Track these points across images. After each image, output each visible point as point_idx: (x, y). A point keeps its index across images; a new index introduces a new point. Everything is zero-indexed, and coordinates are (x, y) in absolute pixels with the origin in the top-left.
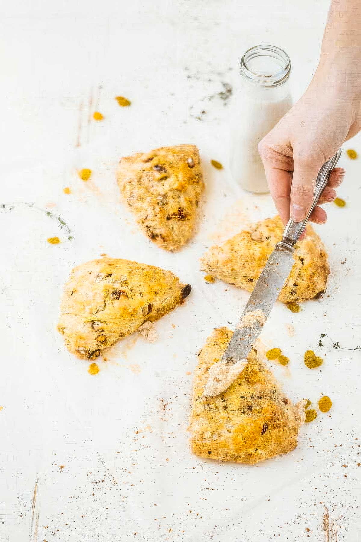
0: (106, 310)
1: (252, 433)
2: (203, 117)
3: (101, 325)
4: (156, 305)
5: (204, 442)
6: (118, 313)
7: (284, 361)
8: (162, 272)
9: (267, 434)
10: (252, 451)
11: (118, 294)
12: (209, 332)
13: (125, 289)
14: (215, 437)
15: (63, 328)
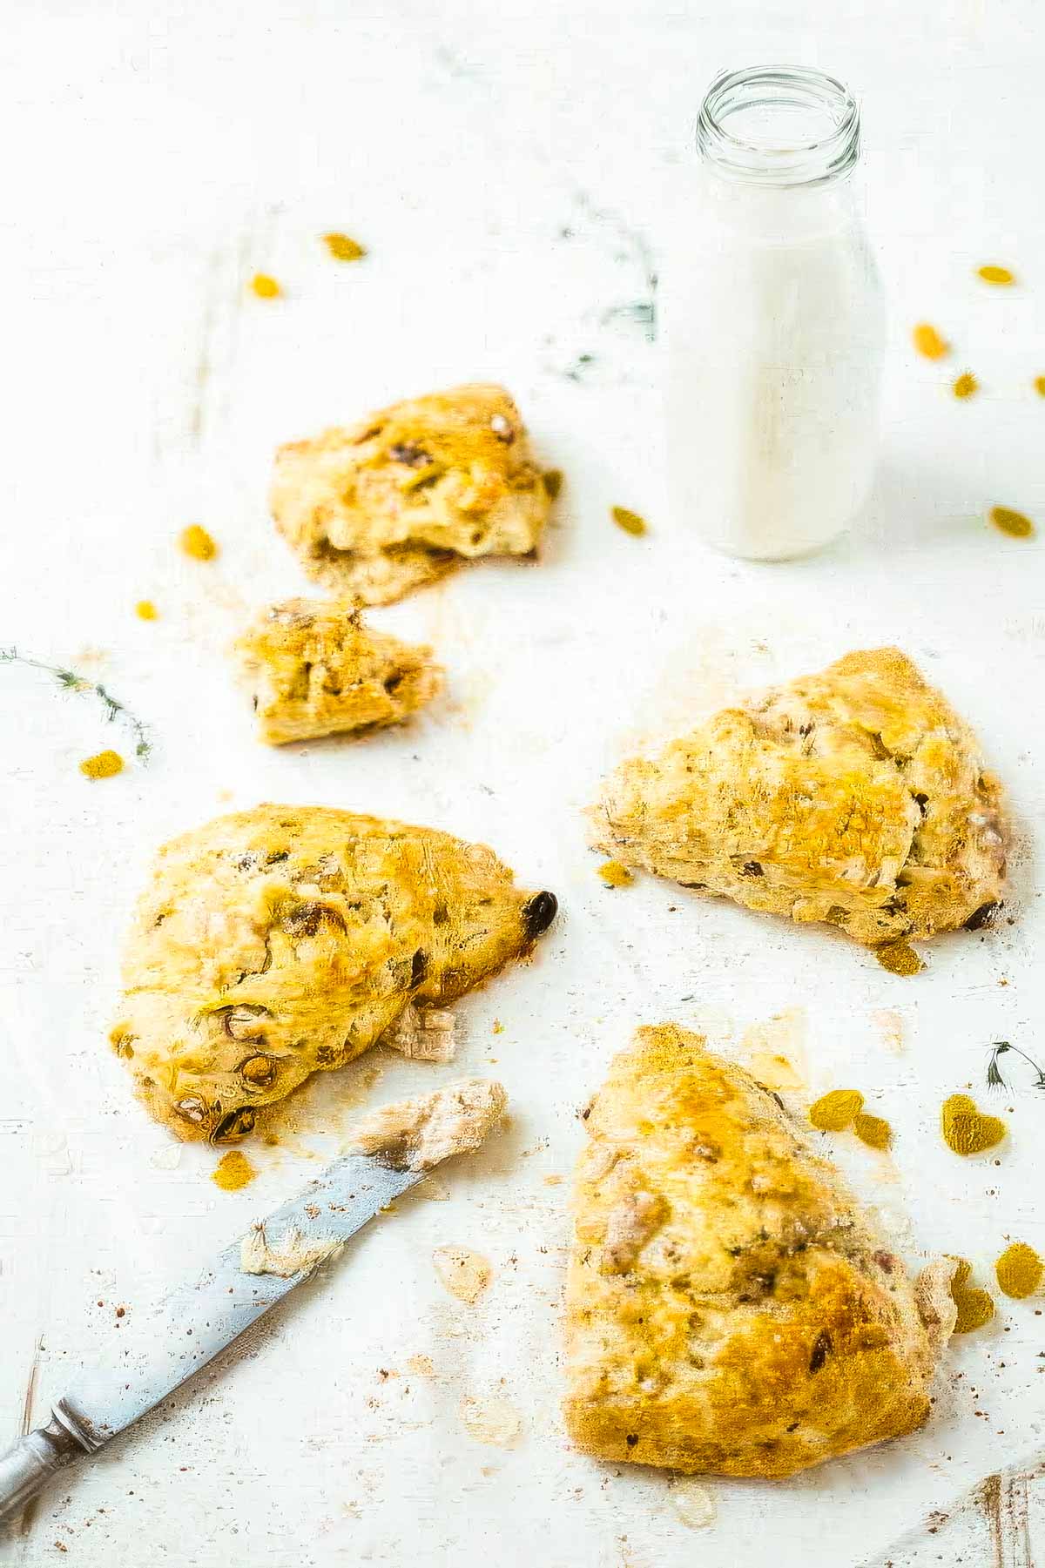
0: (272, 972)
1: (777, 1365)
2: (587, 373)
3: (257, 1022)
4: (440, 959)
5: (611, 1403)
6: (313, 977)
7: (875, 1134)
8: (457, 846)
9: (831, 1369)
10: (776, 1430)
11: (311, 919)
12: (621, 1037)
13: (334, 899)
14: (648, 1385)
15: (130, 1039)
